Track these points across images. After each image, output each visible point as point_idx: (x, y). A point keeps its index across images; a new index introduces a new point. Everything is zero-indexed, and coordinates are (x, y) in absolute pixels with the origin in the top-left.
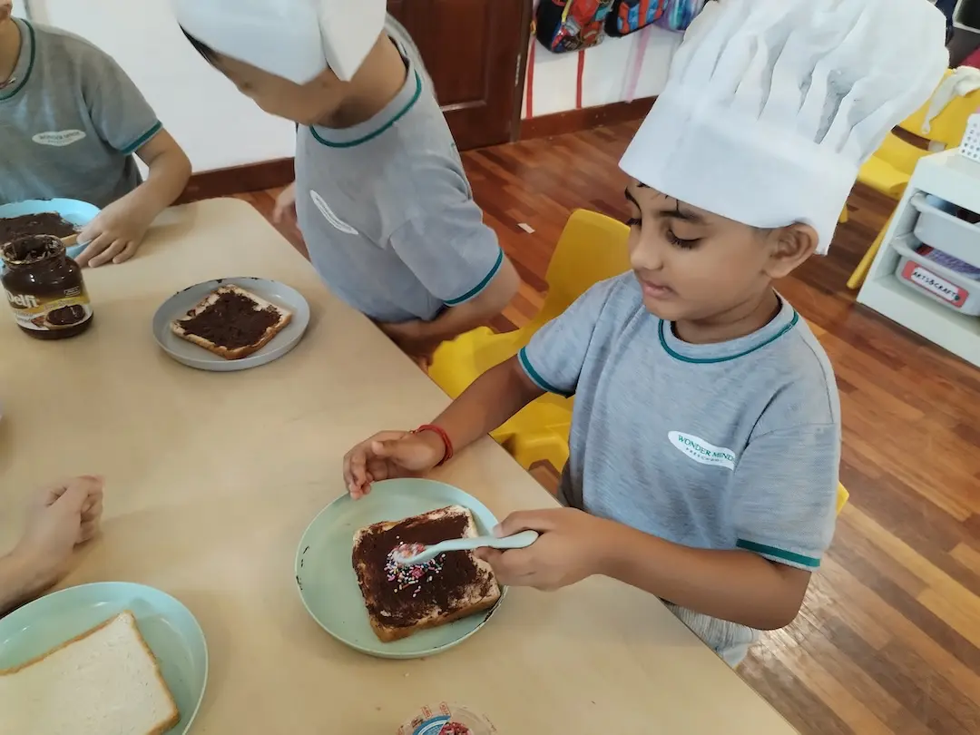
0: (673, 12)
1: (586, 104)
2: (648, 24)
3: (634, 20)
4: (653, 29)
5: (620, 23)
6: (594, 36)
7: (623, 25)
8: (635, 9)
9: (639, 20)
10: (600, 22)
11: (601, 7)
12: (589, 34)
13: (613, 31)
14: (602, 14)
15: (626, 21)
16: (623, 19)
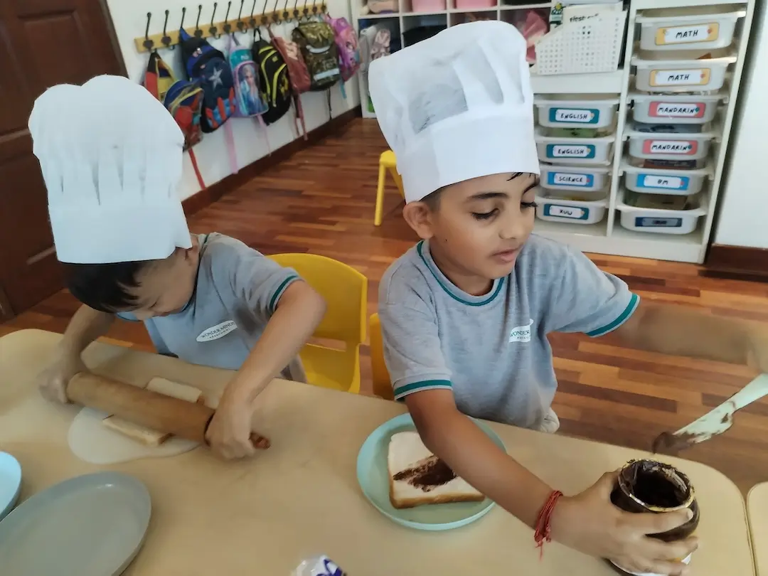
0: (241, 104)
1: (208, 184)
2: (228, 117)
3: (219, 117)
4: (232, 121)
5: (210, 122)
6: (196, 135)
7: (213, 122)
8: (216, 110)
9: (222, 116)
10: (198, 125)
11: (195, 115)
12: (194, 135)
13: (208, 129)
14: (197, 120)
15: (214, 120)
16: (210, 119)
